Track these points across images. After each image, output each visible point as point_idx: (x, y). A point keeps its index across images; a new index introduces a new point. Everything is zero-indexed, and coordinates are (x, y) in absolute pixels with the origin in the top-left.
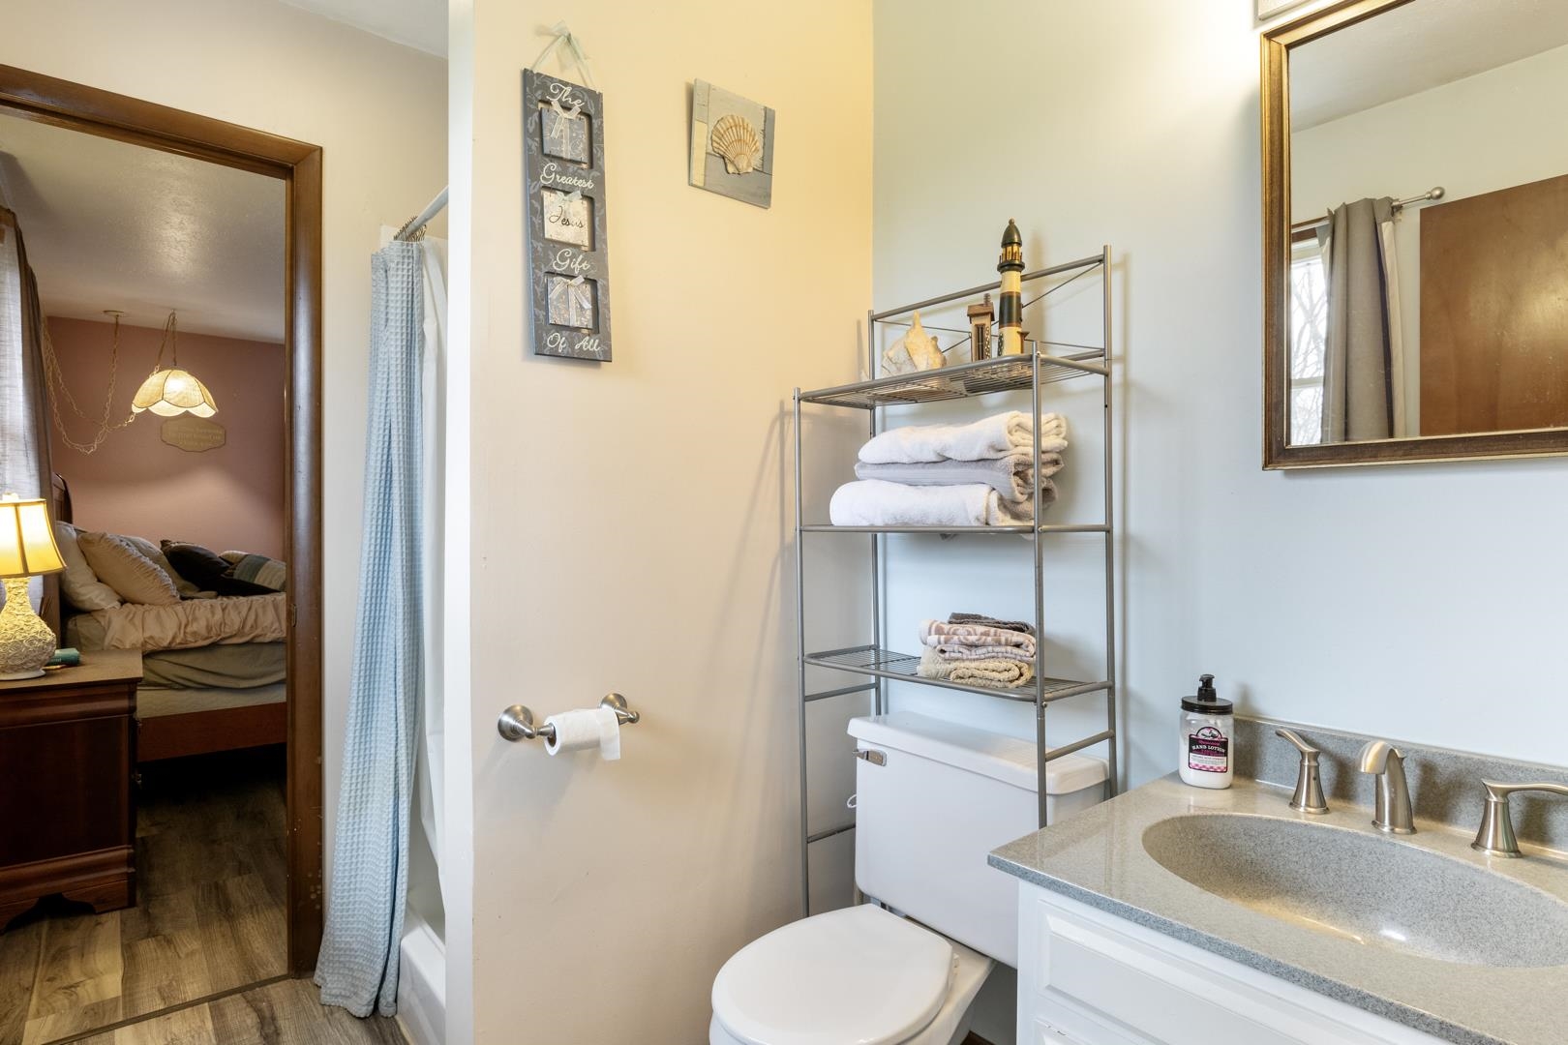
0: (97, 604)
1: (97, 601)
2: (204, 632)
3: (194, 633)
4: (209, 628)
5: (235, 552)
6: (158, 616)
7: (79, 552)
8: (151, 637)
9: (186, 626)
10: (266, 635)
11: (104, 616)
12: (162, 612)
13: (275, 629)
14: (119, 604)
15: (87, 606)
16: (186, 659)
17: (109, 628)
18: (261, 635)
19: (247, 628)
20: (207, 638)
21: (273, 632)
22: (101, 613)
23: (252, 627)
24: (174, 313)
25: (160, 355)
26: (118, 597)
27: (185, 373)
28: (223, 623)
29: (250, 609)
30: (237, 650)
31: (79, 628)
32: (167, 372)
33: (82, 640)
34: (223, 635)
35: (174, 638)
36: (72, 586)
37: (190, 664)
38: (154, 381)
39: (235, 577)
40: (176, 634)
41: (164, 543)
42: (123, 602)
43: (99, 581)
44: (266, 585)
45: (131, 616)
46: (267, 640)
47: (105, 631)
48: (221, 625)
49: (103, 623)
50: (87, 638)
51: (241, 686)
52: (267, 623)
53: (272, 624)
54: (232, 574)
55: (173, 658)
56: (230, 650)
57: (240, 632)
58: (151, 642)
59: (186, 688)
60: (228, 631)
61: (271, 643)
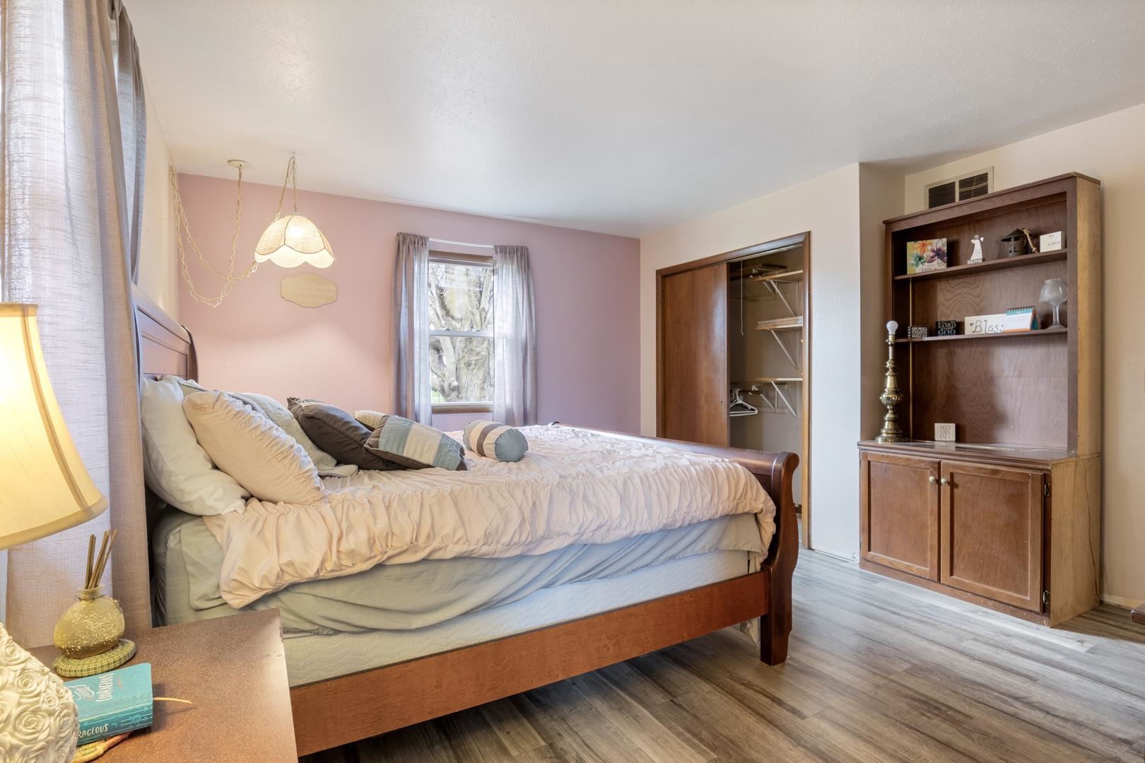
0: (211, 507)
1: (210, 502)
2: (364, 550)
3: (352, 553)
4: (371, 543)
5: (371, 412)
6: (299, 526)
7: (186, 423)
8: (291, 564)
9: (340, 539)
10: (446, 546)
11: (220, 527)
12: (304, 516)
13: (459, 539)
14: (241, 502)
15: (196, 510)
16: (338, 591)
17: (228, 547)
18: (440, 549)
19: (422, 540)
20: (370, 558)
21: (457, 543)
22: (215, 521)
23: (428, 536)
24: (293, 157)
25: (281, 203)
26: (242, 492)
27: (305, 219)
28: (390, 533)
29: (422, 505)
30: (406, 570)
31: (184, 549)
32: (287, 218)
33: (190, 568)
34: (391, 553)
35: (323, 562)
36: (173, 478)
37: (344, 599)
38: (274, 229)
39: (381, 448)
40: (325, 555)
41: (291, 402)
42: (247, 499)
43: (215, 467)
44: (416, 458)
45: (260, 524)
46: (448, 554)
47: (222, 550)
48: (387, 534)
49: (219, 539)
50: (195, 564)
51: (414, 626)
52: (447, 530)
53: (455, 531)
54: (376, 444)
55: (320, 590)
56: (398, 571)
57: (412, 547)
58: (290, 570)
59: (337, 632)
60: (397, 545)
61: (457, 559)
